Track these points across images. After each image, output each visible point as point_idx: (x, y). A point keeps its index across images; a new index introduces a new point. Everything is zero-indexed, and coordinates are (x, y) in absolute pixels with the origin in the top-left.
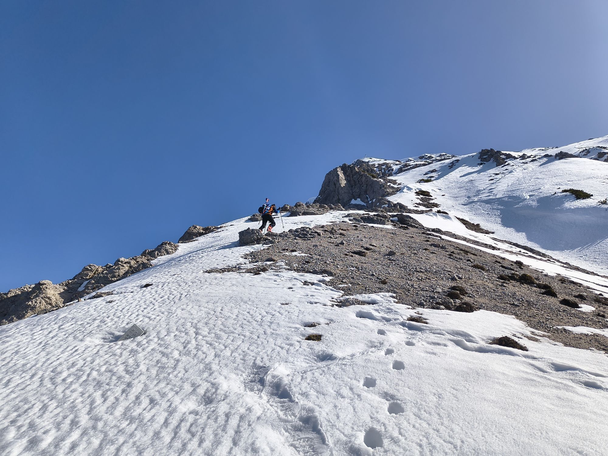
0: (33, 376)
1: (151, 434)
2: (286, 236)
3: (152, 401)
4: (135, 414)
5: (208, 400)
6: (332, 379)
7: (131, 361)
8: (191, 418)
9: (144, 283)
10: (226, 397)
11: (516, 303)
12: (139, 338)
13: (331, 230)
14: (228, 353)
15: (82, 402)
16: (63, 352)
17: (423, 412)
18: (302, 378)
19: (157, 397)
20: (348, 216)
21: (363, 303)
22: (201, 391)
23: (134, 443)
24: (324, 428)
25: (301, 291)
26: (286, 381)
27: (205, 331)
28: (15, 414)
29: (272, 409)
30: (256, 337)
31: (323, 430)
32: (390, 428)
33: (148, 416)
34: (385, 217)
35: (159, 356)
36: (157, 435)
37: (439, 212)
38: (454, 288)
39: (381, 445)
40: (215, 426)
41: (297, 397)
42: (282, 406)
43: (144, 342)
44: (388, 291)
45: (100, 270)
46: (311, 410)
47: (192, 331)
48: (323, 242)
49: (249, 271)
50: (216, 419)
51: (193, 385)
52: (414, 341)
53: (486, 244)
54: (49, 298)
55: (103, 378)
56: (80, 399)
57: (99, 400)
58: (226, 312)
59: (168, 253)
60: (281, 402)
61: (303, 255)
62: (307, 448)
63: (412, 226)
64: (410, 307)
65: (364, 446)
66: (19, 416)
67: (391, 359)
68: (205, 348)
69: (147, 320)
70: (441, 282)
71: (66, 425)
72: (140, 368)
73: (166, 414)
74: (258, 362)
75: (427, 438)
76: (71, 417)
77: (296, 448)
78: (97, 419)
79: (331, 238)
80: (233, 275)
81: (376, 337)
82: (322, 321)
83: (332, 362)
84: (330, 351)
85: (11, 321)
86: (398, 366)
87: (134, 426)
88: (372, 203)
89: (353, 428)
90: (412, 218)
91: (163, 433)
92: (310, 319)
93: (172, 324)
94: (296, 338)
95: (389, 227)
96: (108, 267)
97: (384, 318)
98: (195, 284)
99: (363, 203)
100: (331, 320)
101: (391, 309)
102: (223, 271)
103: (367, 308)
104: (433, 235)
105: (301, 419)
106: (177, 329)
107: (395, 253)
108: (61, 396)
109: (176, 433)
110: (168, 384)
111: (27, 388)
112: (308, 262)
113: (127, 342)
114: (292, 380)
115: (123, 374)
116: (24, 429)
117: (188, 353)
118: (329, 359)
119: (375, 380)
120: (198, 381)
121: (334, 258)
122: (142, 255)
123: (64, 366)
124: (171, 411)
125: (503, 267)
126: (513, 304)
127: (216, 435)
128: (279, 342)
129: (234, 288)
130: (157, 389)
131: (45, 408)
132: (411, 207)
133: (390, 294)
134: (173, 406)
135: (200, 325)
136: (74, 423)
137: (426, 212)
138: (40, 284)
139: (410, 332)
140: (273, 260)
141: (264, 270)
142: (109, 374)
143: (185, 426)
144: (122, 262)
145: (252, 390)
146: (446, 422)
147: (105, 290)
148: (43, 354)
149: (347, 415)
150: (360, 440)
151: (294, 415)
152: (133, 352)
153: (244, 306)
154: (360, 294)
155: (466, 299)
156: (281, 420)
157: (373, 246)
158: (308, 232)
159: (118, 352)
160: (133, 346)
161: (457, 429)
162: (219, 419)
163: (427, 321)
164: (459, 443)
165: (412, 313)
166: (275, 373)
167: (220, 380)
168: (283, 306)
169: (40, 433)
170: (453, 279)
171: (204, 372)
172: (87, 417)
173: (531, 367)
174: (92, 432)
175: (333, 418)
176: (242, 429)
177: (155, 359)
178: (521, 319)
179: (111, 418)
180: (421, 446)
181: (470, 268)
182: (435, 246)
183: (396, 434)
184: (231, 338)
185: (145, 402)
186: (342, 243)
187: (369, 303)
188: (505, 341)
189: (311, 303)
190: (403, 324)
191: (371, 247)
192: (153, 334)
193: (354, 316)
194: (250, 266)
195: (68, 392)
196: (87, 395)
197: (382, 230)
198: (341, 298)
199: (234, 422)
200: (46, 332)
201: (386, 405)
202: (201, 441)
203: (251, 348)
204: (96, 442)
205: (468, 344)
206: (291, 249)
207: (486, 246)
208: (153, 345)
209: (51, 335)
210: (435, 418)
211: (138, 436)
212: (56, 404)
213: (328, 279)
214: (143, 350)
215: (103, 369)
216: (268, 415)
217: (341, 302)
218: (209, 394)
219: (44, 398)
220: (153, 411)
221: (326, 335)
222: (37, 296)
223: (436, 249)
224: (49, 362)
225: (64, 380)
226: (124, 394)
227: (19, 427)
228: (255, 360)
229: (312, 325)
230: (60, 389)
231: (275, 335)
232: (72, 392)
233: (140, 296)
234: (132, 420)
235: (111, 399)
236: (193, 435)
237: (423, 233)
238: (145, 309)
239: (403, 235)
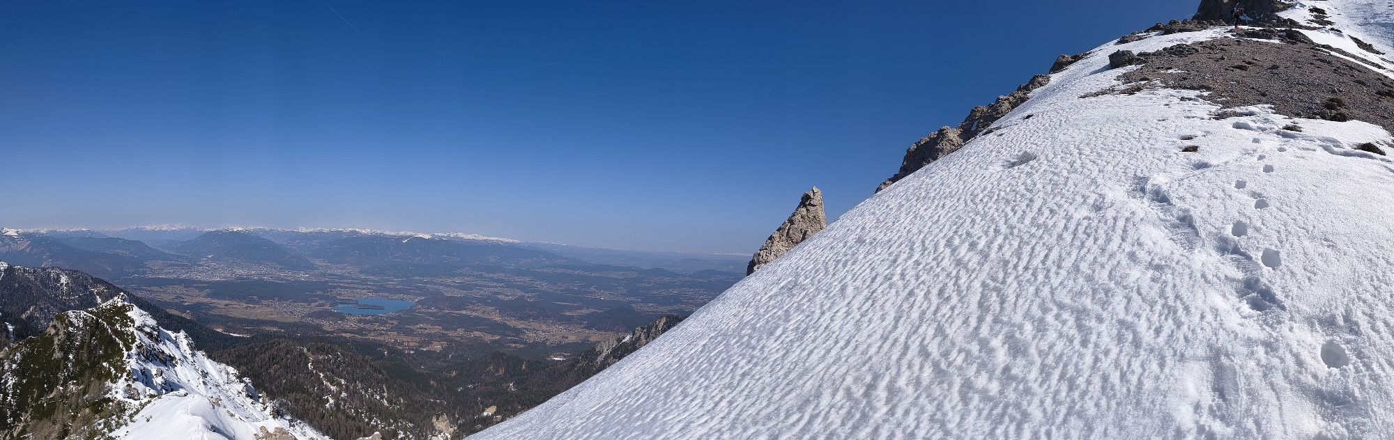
0: (958, 200)
1: (1055, 236)
2: (1160, 54)
3: (1052, 211)
4: (1041, 222)
5: (1097, 208)
6: (1207, 184)
7: (1029, 181)
8: (1085, 223)
9: (1026, 114)
10: (1112, 204)
11: (1386, 116)
12: (1031, 163)
13: (1210, 46)
14: (1110, 168)
15: (999, 216)
16: (974, 180)
17: (1284, 206)
18: (1179, 185)
19: (1055, 208)
20: (1231, 31)
21: (1241, 115)
22: (1091, 201)
23: (1044, 244)
24: (1198, 223)
25: (1177, 108)
26: (1164, 188)
27: (1087, 151)
28: (955, 227)
29: (1153, 212)
30: (1135, 152)
31: (1197, 225)
32: (1254, 221)
33: (1050, 223)
34: (1272, 32)
35: (1051, 176)
36: (1060, 237)
37: (1332, 29)
38: (1332, 100)
39: (1245, 233)
40: (1106, 228)
41: (1174, 201)
42: (1162, 209)
43: (1036, 165)
44: (1267, 103)
45: (985, 110)
46: (1187, 211)
47: (1076, 152)
48: (1202, 58)
49: (1123, 92)
50: (1106, 222)
51: (1083, 196)
52: (1286, 147)
53: (1373, 63)
54: (951, 140)
55: (1009, 197)
56: (996, 214)
57: (1011, 214)
58: (1105, 133)
59: (1041, 85)
60: (1160, 206)
61: (1180, 71)
62: (1184, 241)
63: (1303, 42)
64: (1286, 117)
65: (1231, 236)
66: (958, 228)
67: (1262, 164)
68: (1089, 165)
69: (1034, 146)
70: (1321, 94)
71: (991, 233)
72: (1037, 186)
73: (1065, 221)
74: (1139, 174)
75: (1285, 226)
76: (993, 226)
77: (1174, 240)
78: (1012, 228)
79: (1211, 53)
80: (1108, 97)
81: (1250, 145)
82: (1199, 133)
83: (1207, 169)
84: (1205, 160)
85: (929, 162)
86: (1268, 169)
87: (1041, 231)
88: (1260, 18)
89: (1223, 222)
90: (1302, 34)
91: (1065, 235)
92: (1187, 133)
93: (1057, 147)
94: (1173, 151)
95: (1276, 41)
96: (991, 107)
97: (1259, 128)
98: (1072, 110)
99: (1249, 19)
100: (1208, 132)
101: (1268, 119)
102: (1097, 95)
103: (1243, 120)
104: (1322, 51)
105: (1178, 218)
106: (1062, 152)
107: (1278, 67)
108: (982, 212)
109: (1075, 235)
110: (1062, 198)
111: (958, 209)
112: (1185, 79)
113: (1023, 166)
114: (1170, 187)
115: (1025, 192)
116: (964, 237)
117: (1075, 171)
118: (1204, 167)
119: (1245, 182)
120: (1087, 193)
121: (1213, 72)
122: (1018, 90)
123: (979, 190)
124: (1069, 218)
125: (1383, 84)
126: (1384, 117)
127: (1108, 234)
128: (1157, 155)
129: (1110, 109)
130: (1054, 201)
131: (973, 221)
132: (1303, 23)
133: (1269, 105)
134: (1069, 214)
135: (1081, 146)
136: (997, 231)
137: (1319, 28)
138: (942, 130)
139: (1285, 139)
140: (1148, 80)
141: (1139, 89)
142: (1013, 194)
143: (1081, 229)
144: (1002, 99)
145: (1134, 197)
146: (1303, 214)
147: (993, 126)
148: (961, 182)
149: (1218, 213)
150: (1228, 231)
151: (1172, 215)
152: (1029, 174)
153: (1122, 125)
154: (1238, 106)
155: (1343, 110)
156: (1162, 220)
157: (1256, 60)
158: (1184, 48)
159: (1017, 175)
160: (1028, 169)
161: (1311, 217)
162: (1109, 221)
163: (1302, 129)
164: (1311, 228)
165: (1289, 122)
166: (1155, 182)
167: (1106, 191)
168: (1160, 122)
169: (975, 239)
170: (1333, 92)
171: (1091, 185)
172: (1005, 226)
173: (1384, 169)
174: (1011, 237)
175: (1206, 215)
176: (1128, 229)
177: (1048, 178)
178: (1387, 130)
179: (1023, 226)
180: (1279, 232)
181: (1352, 83)
182: (1321, 61)
183: (1259, 224)
184: (1112, 155)
185: (1047, 213)
186: (1223, 59)
187: (1246, 115)
188: (1368, 147)
189: (1188, 117)
190: (1278, 133)
191: (1255, 61)
192: (1043, 158)
193: (1230, 127)
194: (1123, 87)
195: (986, 209)
196: (1000, 210)
197: (1267, 44)
198: (1220, 112)
199: (1121, 223)
200: (958, 167)
201: (1253, 202)
202: (1096, 240)
203: (1132, 162)
204: (1016, 244)
205: (1336, 149)
206: (1167, 66)
207: (1373, 64)
208: (1044, 167)
209: (962, 168)
210: (1295, 210)
211: (1046, 238)
212: (980, 219)
213: (1206, 94)
214: (1037, 171)
215: (1008, 190)
216: (1150, 216)
217: (1219, 115)
218: (1098, 203)
219: (971, 214)
220: (1054, 219)
221: (1202, 146)
222: (942, 140)
223: (1322, 64)
224: (967, 188)
225: (981, 200)
226: (1029, 208)
227: (961, 236)
228: (1135, 172)
229: (1190, 138)
230: (980, 207)
231: (1153, 150)
232: (989, 209)
233: (1025, 126)
234: (1039, 227)
235: (1020, 213)
236: (1089, 236)
237: (1312, 48)
238: (1031, 137)
239: (1291, 49)
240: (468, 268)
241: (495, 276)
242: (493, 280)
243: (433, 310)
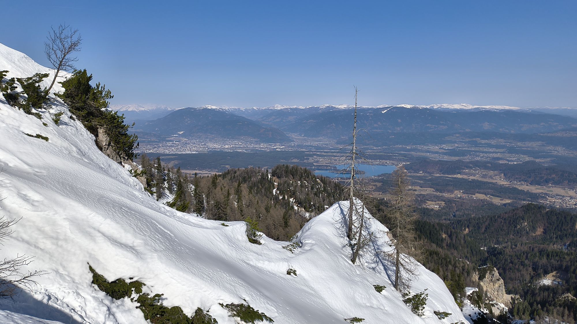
240: (458, 135)
241: (493, 142)
242: (490, 146)
243: (421, 173)
